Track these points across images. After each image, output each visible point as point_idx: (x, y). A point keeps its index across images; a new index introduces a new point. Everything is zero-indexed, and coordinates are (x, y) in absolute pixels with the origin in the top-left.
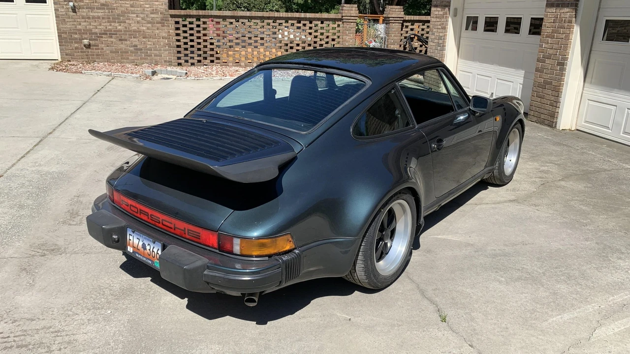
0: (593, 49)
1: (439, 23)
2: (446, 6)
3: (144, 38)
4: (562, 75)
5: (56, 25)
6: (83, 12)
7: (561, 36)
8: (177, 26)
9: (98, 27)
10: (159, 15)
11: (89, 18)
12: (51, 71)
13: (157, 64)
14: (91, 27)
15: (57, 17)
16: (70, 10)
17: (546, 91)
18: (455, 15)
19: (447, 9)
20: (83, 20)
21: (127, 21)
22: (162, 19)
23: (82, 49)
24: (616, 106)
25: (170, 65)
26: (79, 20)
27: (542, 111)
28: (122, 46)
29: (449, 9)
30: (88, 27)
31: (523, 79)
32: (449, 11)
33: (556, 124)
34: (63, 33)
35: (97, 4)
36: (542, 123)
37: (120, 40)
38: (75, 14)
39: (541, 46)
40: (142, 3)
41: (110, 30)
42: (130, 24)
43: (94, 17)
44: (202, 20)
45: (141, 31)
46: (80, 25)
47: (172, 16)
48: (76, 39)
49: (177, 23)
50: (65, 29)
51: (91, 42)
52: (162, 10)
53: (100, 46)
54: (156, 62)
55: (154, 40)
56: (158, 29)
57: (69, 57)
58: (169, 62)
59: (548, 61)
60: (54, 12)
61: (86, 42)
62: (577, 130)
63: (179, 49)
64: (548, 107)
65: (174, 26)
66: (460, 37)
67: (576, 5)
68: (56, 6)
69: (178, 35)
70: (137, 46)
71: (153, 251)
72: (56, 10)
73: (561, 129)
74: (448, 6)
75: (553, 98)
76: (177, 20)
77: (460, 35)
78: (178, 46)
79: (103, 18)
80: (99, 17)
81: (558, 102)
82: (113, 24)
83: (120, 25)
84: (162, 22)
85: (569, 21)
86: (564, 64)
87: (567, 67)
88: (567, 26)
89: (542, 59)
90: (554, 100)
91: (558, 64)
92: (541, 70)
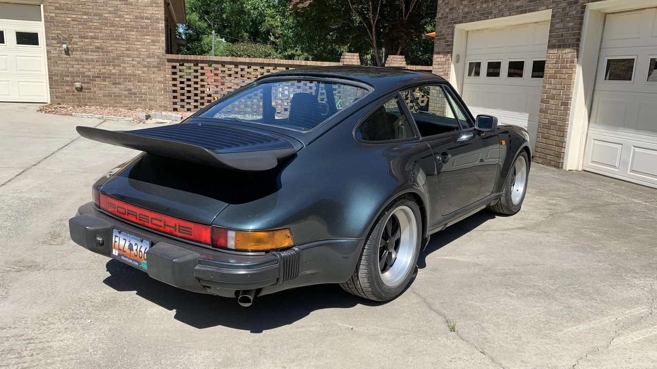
0: (596, 89)
1: (441, 70)
2: (448, 53)
3: (139, 82)
4: (567, 115)
5: (47, 67)
6: (77, 55)
7: (564, 76)
8: (174, 70)
9: (92, 70)
10: (156, 59)
11: (82, 61)
12: (40, 113)
13: (151, 109)
14: (85, 70)
15: (49, 59)
16: (63, 52)
17: (552, 131)
18: (458, 61)
19: (449, 55)
20: (76, 63)
21: (122, 65)
22: (158, 64)
23: (74, 92)
24: (622, 144)
25: (165, 110)
26: (71, 63)
27: (548, 152)
28: (116, 90)
29: (451, 55)
30: (81, 70)
31: (527, 121)
32: (451, 57)
33: (562, 165)
34: (54, 75)
35: (91, 47)
36: (549, 164)
37: (114, 84)
38: (68, 56)
39: (544, 87)
40: (138, 47)
41: (104, 73)
42: (125, 68)
43: (87, 60)
44: (199, 65)
45: (136, 75)
46: (73, 67)
47: (169, 61)
48: (67, 81)
49: (174, 67)
50: (57, 72)
51: (83, 85)
52: (159, 54)
53: (93, 89)
54: (151, 106)
55: (150, 84)
56: (154, 73)
57: (59, 100)
58: (164, 107)
59: (552, 102)
60: (46, 54)
61: (78, 85)
62: (584, 170)
63: (175, 94)
64: (553, 148)
65: (171, 71)
66: (463, 83)
67: (578, 46)
68: (48, 48)
69: (174, 79)
70: (131, 90)
71: (140, 251)
72: (48, 52)
73: (567, 170)
74: (451, 52)
75: (558, 139)
76: (174, 64)
77: (463, 81)
78: (175, 91)
79: (97, 61)
80: (92, 60)
81: (563, 142)
82: (107, 67)
83: (115, 69)
84: (159, 66)
85: (571, 62)
86: (567, 104)
87: (571, 107)
88: (569, 66)
89: (546, 100)
90: (560, 140)
91: (562, 104)
92: (546, 111)
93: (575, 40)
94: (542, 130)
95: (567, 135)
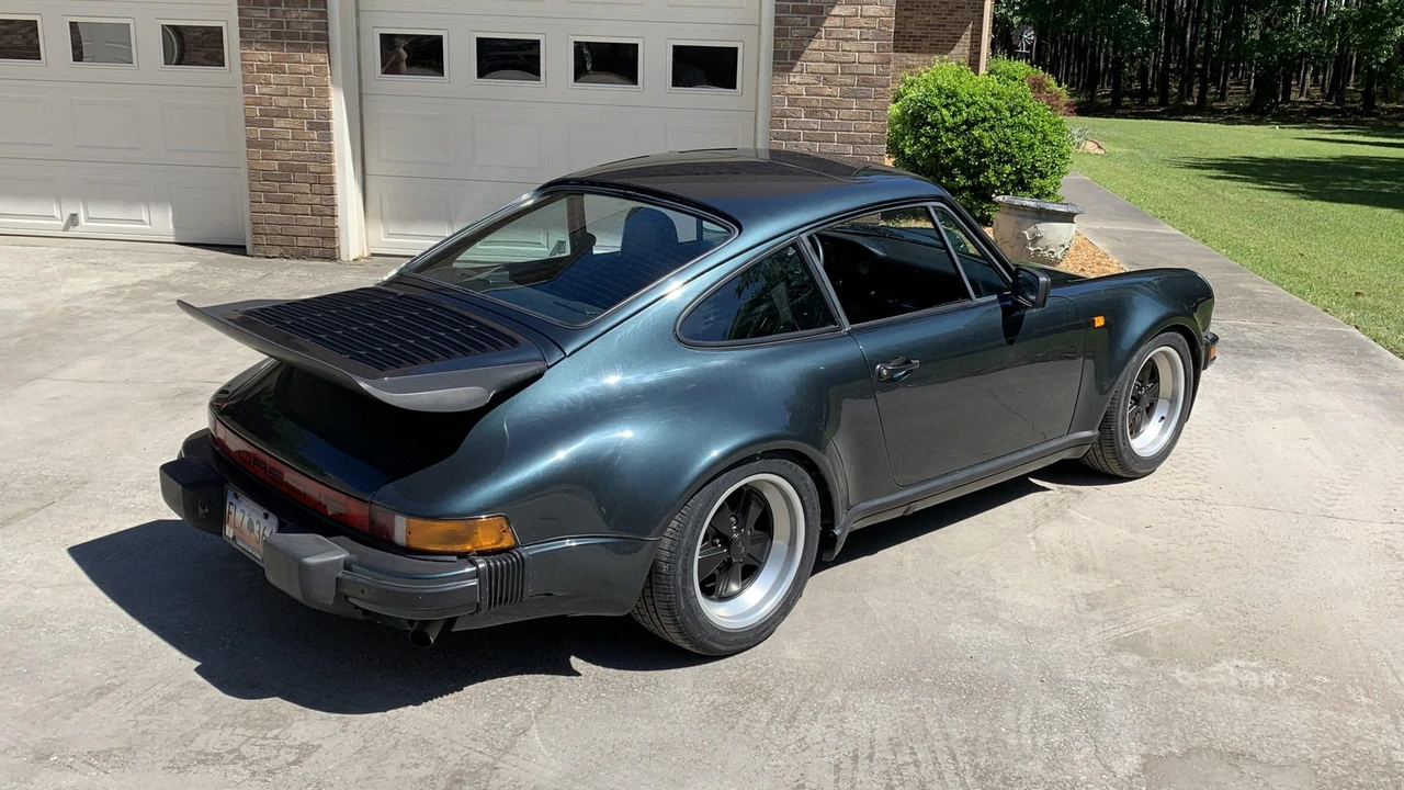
0: (364, 91)
4: (330, 148)
17: (292, 187)
27: (295, 230)
33: (339, 252)
36: (303, 255)
39: (249, 90)
59: (279, 123)
62: (373, 255)
64: (310, 220)
73: (351, 260)
75: (318, 200)
81: (333, 206)
85: (318, 37)
86: (327, 127)
87: (334, 131)
88: (315, 46)
89: (261, 118)
90: (324, 203)
91: (313, 126)
92: (266, 144)
94: (264, 185)
95: (338, 189)
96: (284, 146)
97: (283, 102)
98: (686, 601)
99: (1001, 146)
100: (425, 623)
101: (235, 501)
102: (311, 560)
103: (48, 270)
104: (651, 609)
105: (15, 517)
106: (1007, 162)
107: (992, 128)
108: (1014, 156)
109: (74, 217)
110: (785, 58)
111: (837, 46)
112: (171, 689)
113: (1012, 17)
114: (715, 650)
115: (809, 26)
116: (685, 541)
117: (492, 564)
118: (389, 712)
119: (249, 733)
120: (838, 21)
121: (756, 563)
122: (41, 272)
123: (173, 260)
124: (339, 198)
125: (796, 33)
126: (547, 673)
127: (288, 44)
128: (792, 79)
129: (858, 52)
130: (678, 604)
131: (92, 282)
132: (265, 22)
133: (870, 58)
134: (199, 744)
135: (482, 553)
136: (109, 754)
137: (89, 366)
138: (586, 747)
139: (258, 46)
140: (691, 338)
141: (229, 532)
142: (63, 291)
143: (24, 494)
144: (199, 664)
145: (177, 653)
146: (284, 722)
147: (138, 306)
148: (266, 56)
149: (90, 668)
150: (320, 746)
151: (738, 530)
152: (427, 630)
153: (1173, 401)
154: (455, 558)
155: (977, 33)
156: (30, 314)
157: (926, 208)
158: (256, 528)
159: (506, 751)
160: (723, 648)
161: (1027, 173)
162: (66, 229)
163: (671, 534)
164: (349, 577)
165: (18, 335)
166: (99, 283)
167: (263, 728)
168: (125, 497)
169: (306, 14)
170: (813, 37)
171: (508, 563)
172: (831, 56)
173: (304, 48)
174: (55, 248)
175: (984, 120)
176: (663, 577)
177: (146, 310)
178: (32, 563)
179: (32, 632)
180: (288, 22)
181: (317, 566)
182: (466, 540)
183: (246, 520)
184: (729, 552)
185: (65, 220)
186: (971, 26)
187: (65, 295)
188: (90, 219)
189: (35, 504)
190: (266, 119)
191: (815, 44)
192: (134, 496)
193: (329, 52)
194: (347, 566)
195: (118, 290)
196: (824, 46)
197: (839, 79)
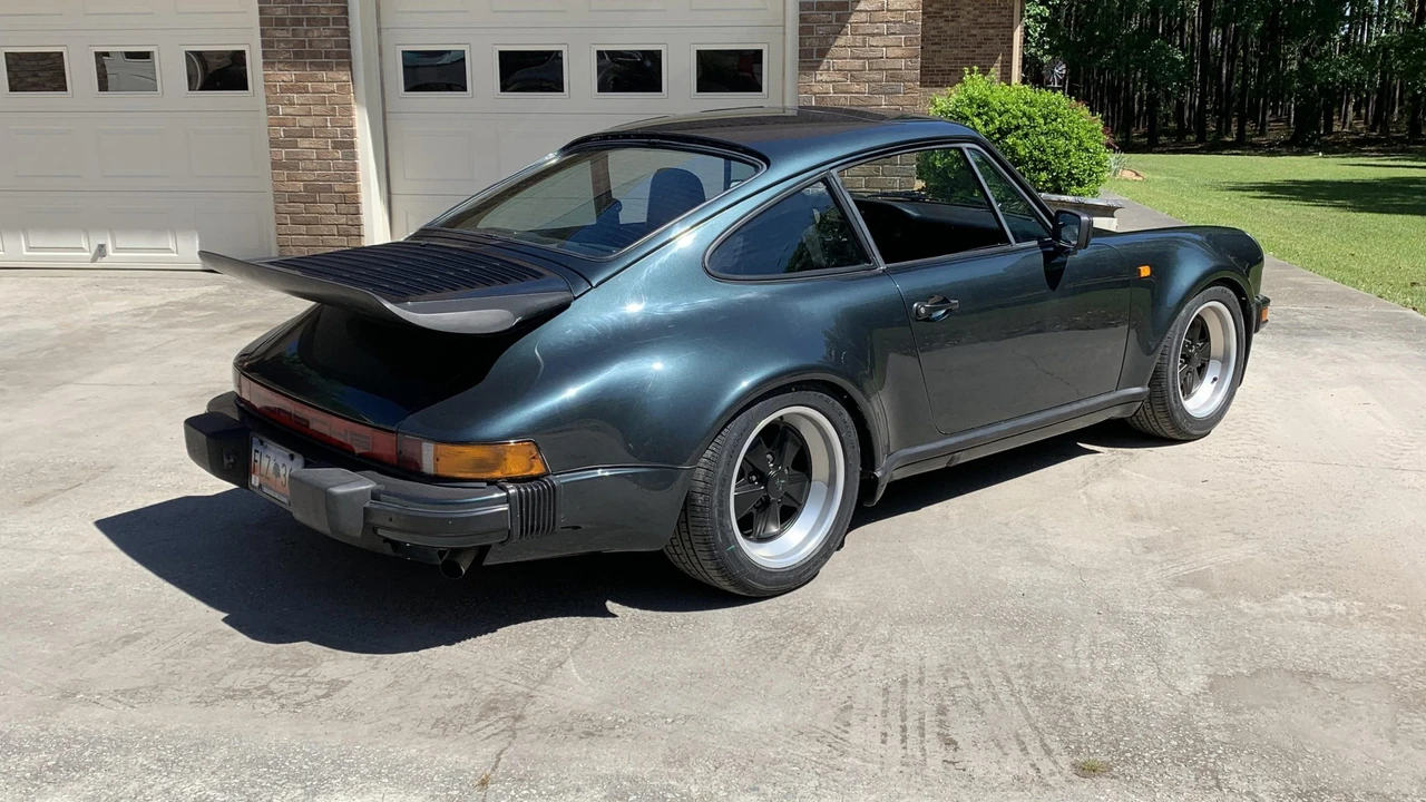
0: (388, 109)
4: (355, 167)
17: (317, 207)
39: (273, 111)
59: (303, 143)
81: (359, 225)
85: (340, 55)
86: (352, 145)
87: (359, 150)
88: (338, 64)
89: (285, 139)
90: (350, 223)
91: (337, 146)
92: (290, 165)
93: (340, 10)
94: (289, 207)
95: (364, 208)
96: (310, 166)
97: (307, 122)
98: (723, 535)
99: (1036, 153)
100: (456, 552)
101: (259, 448)
102: (338, 490)
103: (78, 296)
104: (687, 545)
105: (44, 497)
106: (1042, 170)
107: (1026, 135)
108: (1050, 163)
109: (102, 247)
110: (811, 57)
111: (864, 42)
112: (199, 636)
113: (1042, 56)
114: (756, 589)
115: (834, 23)
116: (721, 470)
117: (522, 490)
118: (421, 652)
119: (277, 672)
120: (864, 17)
121: (796, 506)
122: (69, 298)
123: (200, 285)
124: (364, 218)
125: (821, 31)
126: (583, 615)
127: (310, 63)
128: (819, 78)
129: (886, 47)
130: (715, 536)
131: (121, 304)
132: (287, 42)
133: (898, 52)
134: (227, 682)
135: (511, 480)
136: (135, 692)
137: (116, 373)
138: (624, 677)
139: (281, 66)
140: (720, 271)
141: (255, 480)
142: (91, 312)
143: (51, 478)
144: (225, 615)
145: (203, 606)
146: (313, 662)
147: (166, 322)
148: (289, 76)
149: (116, 620)
150: (350, 681)
151: (775, 467)
152: (458, 560)
153: (1225, 360)
154: (485, 484)
155: (1007, 67)
156: (59, 332)
157: (960, 149)
158: (282, 471)
159: (542, 682)
160: (763, 587)
161: (1064, 180)
162: (94, 260)
163: (706, 463)
164: (377, 507)
165: (46, 350)
166: (126, 305)
167: (291, 667)
168: (152, 478)
169: (328, 32)
170: (839, 34)
171: (539, 490)
172: (858, 52)
173: (326, 67)
174: (83, 278)
175: (1018, 127)
176: (699, 509)
177: (171, 326)
178: (59, 534)
179: (58, 591)
180: (310, 42)
181: (345, 495)
182: (494, 467)
183: (272, 465)
184: (766, 489)
185: (93, 252)
186: (1000, 58)
187: (94, 315)
188: (118, 250)
189: (62, 486)
190: (290, 140)
191: (841, 41)
192: (160, 478)
193: (351, 70)
194: (375, 496)
195: (147, 310)
196: (850, 42)
197: (867, 75)
